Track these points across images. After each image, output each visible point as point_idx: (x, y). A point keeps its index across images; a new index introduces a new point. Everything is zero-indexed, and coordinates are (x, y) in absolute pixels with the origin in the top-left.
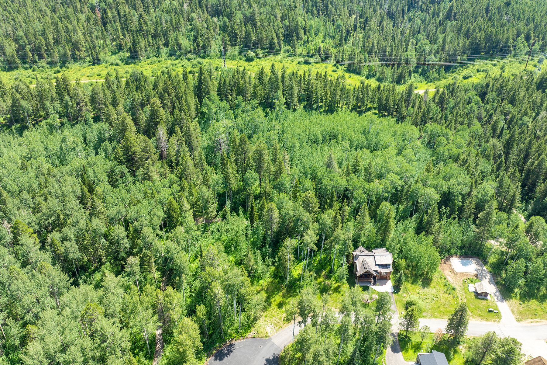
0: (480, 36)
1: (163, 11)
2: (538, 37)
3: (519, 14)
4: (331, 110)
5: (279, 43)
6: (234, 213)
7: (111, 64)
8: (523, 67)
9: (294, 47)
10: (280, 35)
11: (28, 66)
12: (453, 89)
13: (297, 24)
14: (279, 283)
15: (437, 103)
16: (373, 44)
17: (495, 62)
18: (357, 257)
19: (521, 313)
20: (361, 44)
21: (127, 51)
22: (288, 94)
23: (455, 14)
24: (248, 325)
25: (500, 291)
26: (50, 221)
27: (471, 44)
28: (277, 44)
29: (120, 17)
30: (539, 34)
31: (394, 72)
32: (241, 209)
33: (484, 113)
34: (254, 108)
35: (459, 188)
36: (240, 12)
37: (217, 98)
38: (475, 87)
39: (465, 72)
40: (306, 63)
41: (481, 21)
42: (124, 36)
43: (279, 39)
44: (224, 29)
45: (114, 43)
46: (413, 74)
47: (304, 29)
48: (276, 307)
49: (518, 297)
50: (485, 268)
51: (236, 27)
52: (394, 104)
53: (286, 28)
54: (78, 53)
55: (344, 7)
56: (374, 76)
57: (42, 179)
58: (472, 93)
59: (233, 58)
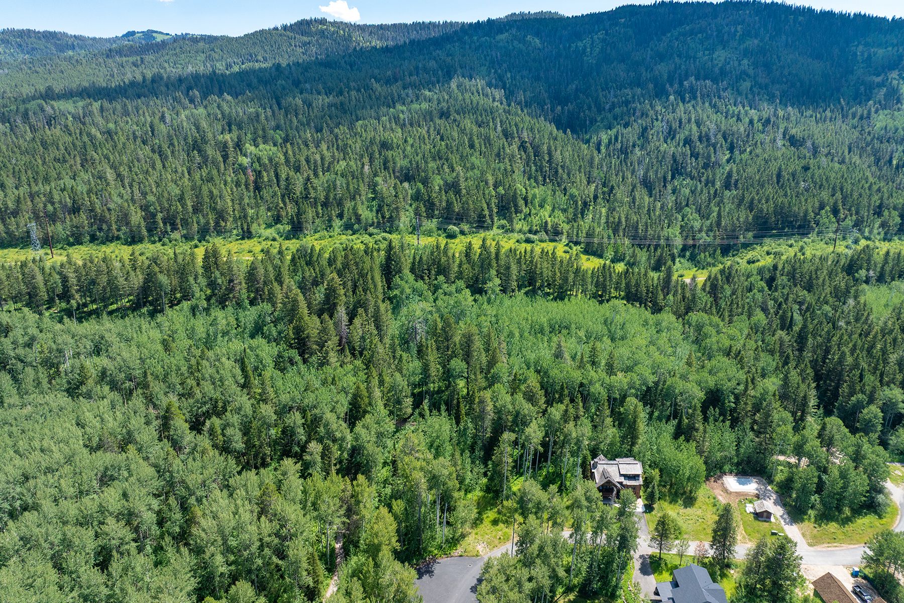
0: (767, 208)
1: (337, 174)
2: (849, 210)
3: (821, 180)
4: (561, 296)
5: (491, 216)
6: (435, 412)
7: (267, 239)
8: (831, 248)
9: (511, 221)
10: (493, 205)
11: (157, 239)
12: (730, 274)
13: (515, 193)
14: (493, 498)
15: (709, 292)
16: (619, 218)
17: (792, 241)
18: (595, 466)
19: (815, 537)
20: (603, 220)
21: (288, 224)
22: (504, 274)
23: (737, 181)
24: (453, 542)
25: (789, 513)
26: (204, 409)
27: (756, 218)
28: (488, 218)
29: (278, 181)
30: (851, 207)
31: (650, 256)
32: (443, 407)
33: (771, 303)
34: (458, 291)
35: (729, 384)
36: (439, 177)
37: (411, 277)
38: (760, 271)
39: (750, 255)
40: (528, 241)
41: (769, 190)
42: (285, 204)
43: (491, 210)
44: (417, 197)
45: (269, 214)
46: (677, 260)
47: (525, 199)
48: (490, 525)
49: (813, 520)
50: (769, 488)
51: (434, 195)
52: (648, 290)
53: (501, 198)
54: (223, 224)
55: (580, 172)
56: (623, 260)
57: (193, 361)
58: (756, 278)
59: (429, 233)
